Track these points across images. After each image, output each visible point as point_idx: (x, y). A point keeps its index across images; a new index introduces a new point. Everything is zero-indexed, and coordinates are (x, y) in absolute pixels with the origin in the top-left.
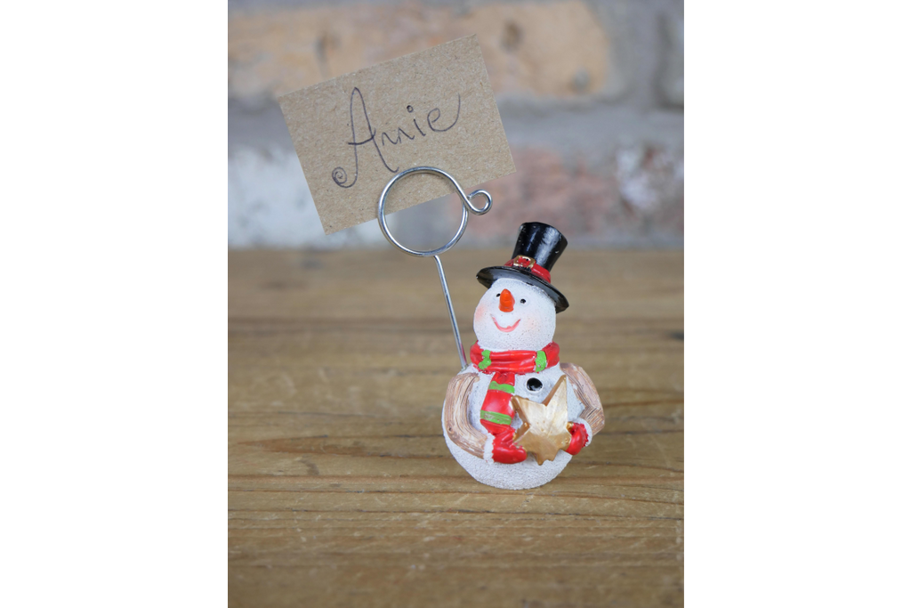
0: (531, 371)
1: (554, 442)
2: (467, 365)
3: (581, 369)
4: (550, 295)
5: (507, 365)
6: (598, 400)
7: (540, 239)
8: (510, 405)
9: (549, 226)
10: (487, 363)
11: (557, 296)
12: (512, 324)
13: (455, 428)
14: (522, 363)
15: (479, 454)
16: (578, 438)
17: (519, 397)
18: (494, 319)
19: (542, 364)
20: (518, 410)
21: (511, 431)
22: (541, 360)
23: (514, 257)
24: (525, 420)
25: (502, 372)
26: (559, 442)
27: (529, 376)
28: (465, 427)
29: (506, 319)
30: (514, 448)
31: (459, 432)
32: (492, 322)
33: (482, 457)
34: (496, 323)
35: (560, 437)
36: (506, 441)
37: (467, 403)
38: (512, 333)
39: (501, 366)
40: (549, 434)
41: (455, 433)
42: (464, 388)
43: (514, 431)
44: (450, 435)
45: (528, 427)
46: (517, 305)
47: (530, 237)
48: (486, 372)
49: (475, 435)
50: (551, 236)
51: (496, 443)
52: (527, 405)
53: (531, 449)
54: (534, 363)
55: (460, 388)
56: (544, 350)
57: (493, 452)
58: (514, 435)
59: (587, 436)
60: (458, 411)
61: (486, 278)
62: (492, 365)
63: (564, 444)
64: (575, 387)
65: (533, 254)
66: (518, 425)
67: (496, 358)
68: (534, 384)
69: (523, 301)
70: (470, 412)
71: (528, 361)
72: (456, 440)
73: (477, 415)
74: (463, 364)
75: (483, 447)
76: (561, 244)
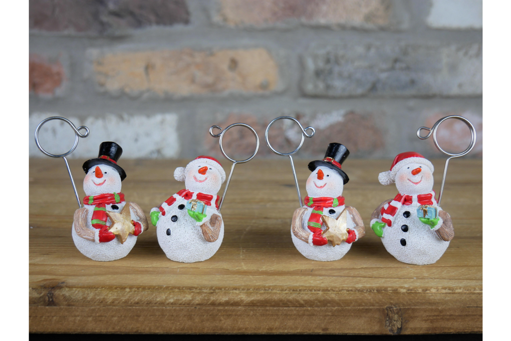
0: (331, 206)
1: (340, 236)
2: (303, 206)
3: (354, 208)
4: (341, 174)
5: (320, 203)
6: (362, 223)
7: (337, 150)
8: (321, 219)
9: (341, 144)
10: (312, 203)
11: (344, 175)
12: (322, 185)
13: (296, 229)
14: (327, 202)
15: (306, 241)
16: (351, 235)
17: (325, 216)
18: (315, 183)
19: (336, 203)
20: (324, 223)
21: (321, 231)
22: (336, 202)
23: (325, 157)
24: (327, 226)
25: (318, 206)
26: (343, 237)
27: (329, 209)
28: (300, 230)
29: (320, 183)
30: (322, 237)
31: (298, 231)
32: (314, 185)
33: (307, 242)
34: (316, 185)
35: (343, 235)
36: (319, 235)
37: (302, 219)
38: (322, 189)
39: (318, 204)
40: (338, 233)
41: (296, 232)
42: (301, 213)
43: (322, 230)
44: (294, 233)
45: (329, 229)
46: (325, 177)
47: (333, 149)
48: (311, 207)
49: (305, 233)
50: (342, 149)
51: (314, 236)
52: (328, 219)
53: (330, 239)
54: (332, 203)
55: (299, 213)
56: (337, 198)
57: (313, 239)
58: (322, 232)
59: (356, 236)
60: (297, 223)
61: (312, 167)
62: (314, 203)
63: (345, 238)
64: (352, 216)
65: (334, 156)
66: (323, 229)
67: (315, 201)
68: (332, 212)
69: (328, 176)
70: (303, 224)
71: (330, 201)
72: (296, 235)
73: (306, 225)
74: (301, 205)
75: (308, 237)
76: (347, 153)
